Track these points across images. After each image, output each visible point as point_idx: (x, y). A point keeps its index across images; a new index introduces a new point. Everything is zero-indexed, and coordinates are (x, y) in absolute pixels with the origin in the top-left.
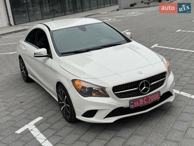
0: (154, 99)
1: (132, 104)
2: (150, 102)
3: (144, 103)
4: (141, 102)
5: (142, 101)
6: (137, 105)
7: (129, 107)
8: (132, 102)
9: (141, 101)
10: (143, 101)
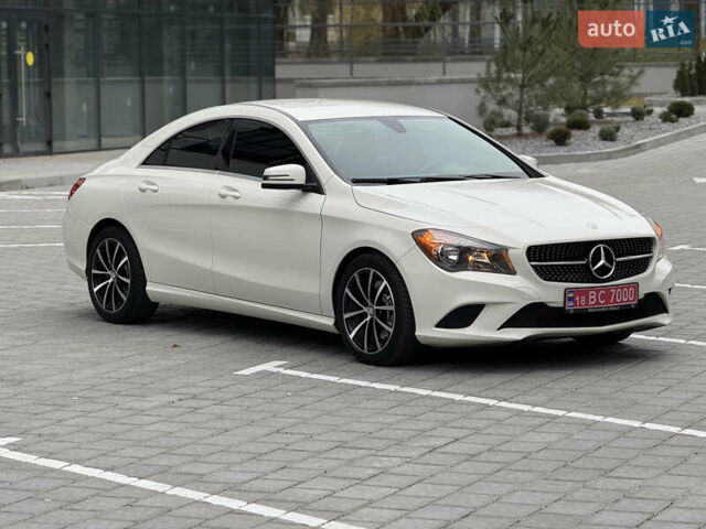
0: (622, 301)
1: (571, 299)
2: (612, 306)
3: (598, 303)
4: (593, 300)
5: (594, 297)
6: (581, 304)
7: (561, 305)
8: (571, 295)
9: (592, 296)
10: (597, 296)
